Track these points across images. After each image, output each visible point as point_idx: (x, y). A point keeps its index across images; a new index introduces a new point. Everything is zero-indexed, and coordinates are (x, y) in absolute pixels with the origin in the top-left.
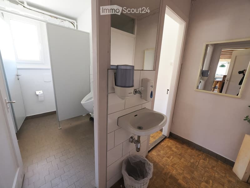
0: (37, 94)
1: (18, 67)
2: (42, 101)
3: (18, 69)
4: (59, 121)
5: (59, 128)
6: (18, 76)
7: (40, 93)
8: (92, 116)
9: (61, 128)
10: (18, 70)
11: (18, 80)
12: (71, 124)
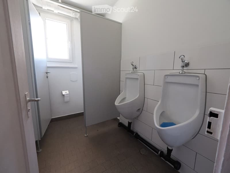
0: (63, 94)
1: (48, 65)
2: (67, 102)
3: (48, 67)
4: (86, 127)
5: (85, 136)
6: (47, 73)
7: (66, 93)
8: (120, 122)
9: (87, 135)
10: (48, 69)
11: (47, 78)
12: (98, 130)
